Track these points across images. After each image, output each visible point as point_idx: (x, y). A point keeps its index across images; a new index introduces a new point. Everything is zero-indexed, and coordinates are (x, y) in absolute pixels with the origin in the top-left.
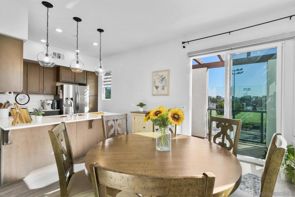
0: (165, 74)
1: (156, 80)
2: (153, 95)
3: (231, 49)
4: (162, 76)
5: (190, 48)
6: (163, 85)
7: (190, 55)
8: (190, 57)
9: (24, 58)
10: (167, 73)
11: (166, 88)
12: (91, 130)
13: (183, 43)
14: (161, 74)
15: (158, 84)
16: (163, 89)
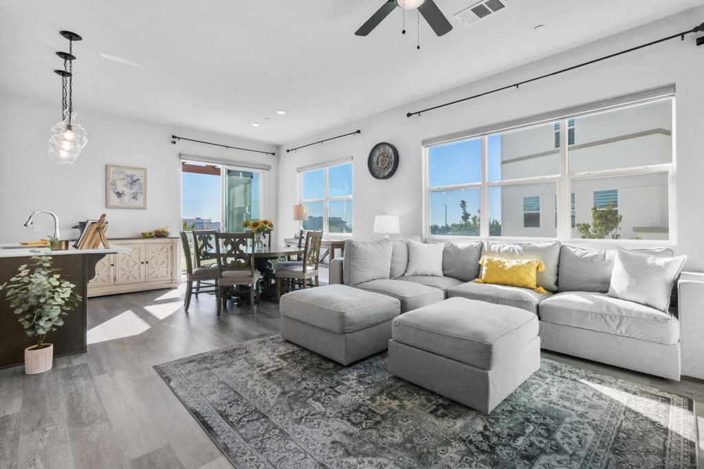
0: (137, 175)
1: (118, 182)
2: (108, 208)
4: (132, 177)
6: (133, 191)
7: (183, 156)
8: (180, 158)
10: (142, 172)
11: (140, 197)
13: (174, 137)
15: (120, 189)
16: (134, 198)
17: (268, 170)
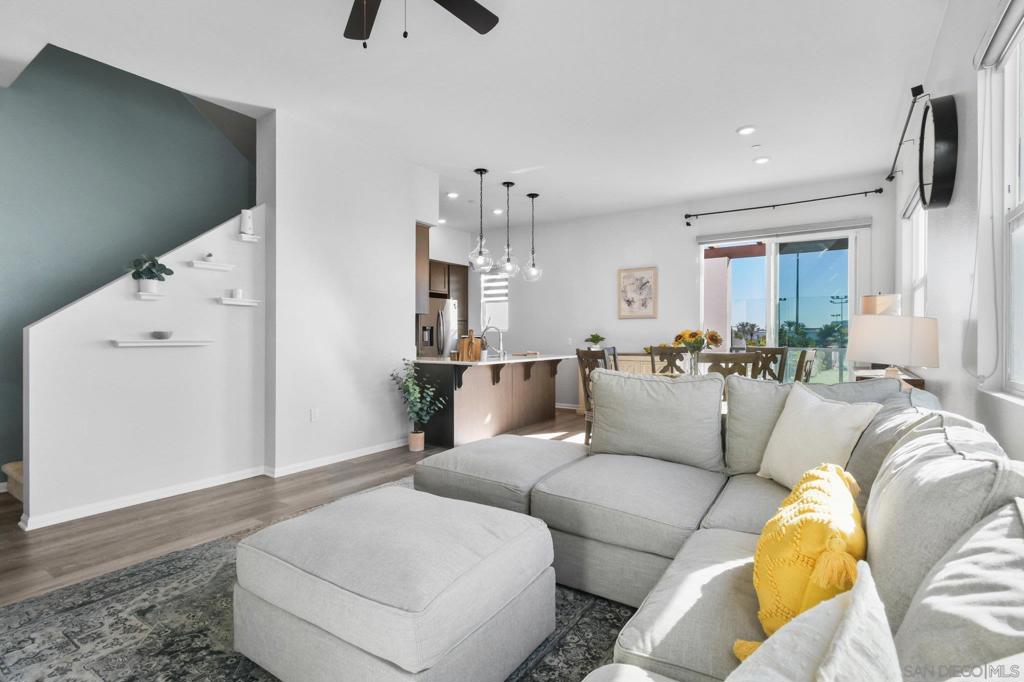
0: (647, 276)
1: (628, 288)
2: (620, 319)
3: (777, 236)
4: (641, 280)
5: (700, 226)
6: (642, 297)
7: (700, 240)
8: (700, 244)
9: (431, 257)
10: (651, 273)
11: (650, 304)
12: (527, 382)
13: (687, 216)
14: (638, 275)
15: (630, 295)
16: (643, 305)
17: (869, 226)
